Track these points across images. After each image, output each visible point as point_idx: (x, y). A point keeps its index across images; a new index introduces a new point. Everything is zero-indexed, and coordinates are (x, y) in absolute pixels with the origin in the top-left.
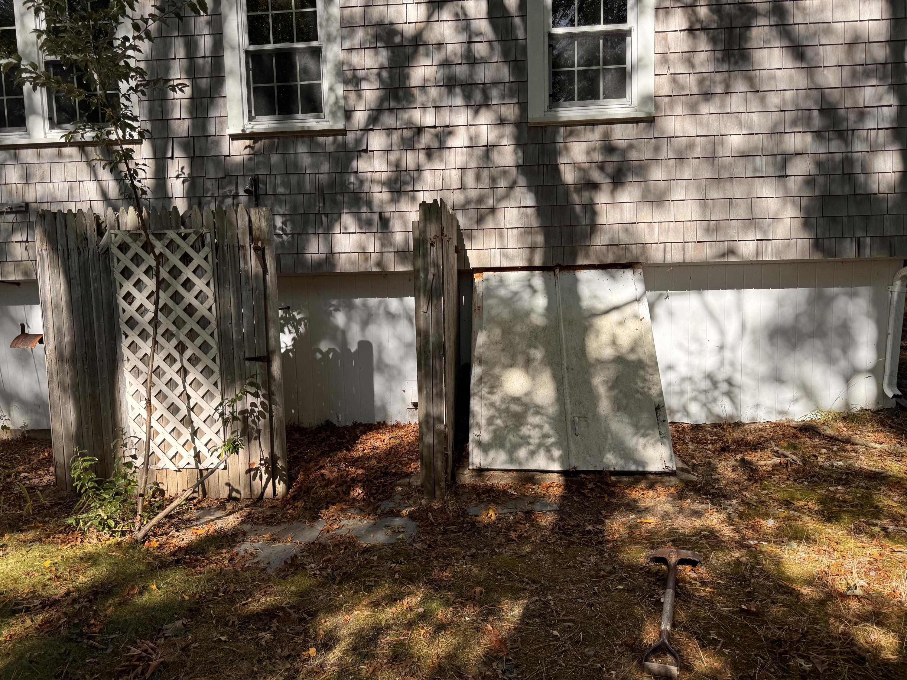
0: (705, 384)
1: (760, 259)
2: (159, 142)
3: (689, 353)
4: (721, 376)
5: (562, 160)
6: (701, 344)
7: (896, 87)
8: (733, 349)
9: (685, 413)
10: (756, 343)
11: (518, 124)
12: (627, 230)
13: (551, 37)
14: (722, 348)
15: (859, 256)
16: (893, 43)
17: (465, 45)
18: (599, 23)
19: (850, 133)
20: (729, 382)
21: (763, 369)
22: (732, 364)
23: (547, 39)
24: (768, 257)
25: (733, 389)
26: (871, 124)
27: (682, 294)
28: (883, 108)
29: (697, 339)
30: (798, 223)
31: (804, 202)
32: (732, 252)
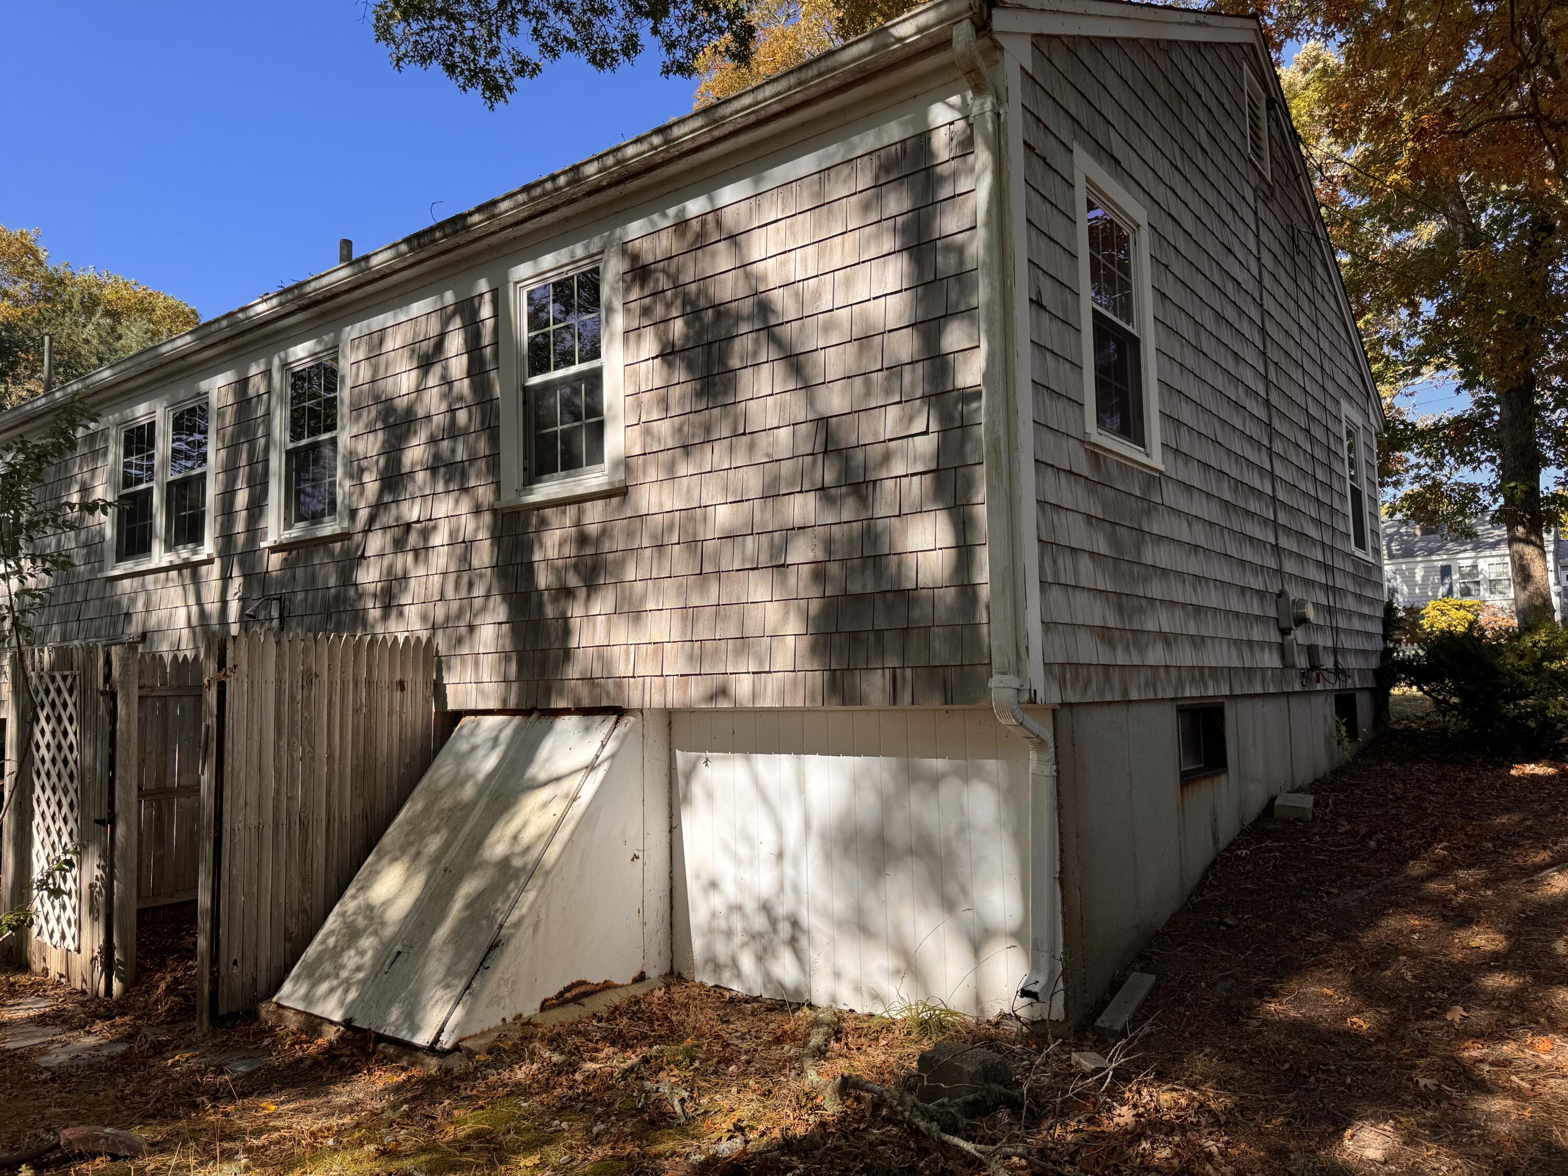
0: (759, 922)
1: (758, 705)
2: (225, 559)
3: (738, 861)
4: (781, 910)
5: (537, 556)
6: (752, 847)
7: (933, 399)
8: (796, 862)
9: (735, 972)
10: (828, 856)
11: (494, 511)
12: (601, 657)
13: (525, 389)
14: (780, 855)
15: (895, 702)
16: (921, 326)
17: (448, 415)
18: (574, 363)
19: (871, 486)
20: (795, 924)
21: (839, 905)
22: (796, 889)
23: (521, 393)
24: (767, 702)
25: (798, 934)
26: (899, 468)
27: (724, 758)
28: (916, 438)
29: (748, 839)
30: (805, 642)
31: (815, 606)
32: (723, 692)
